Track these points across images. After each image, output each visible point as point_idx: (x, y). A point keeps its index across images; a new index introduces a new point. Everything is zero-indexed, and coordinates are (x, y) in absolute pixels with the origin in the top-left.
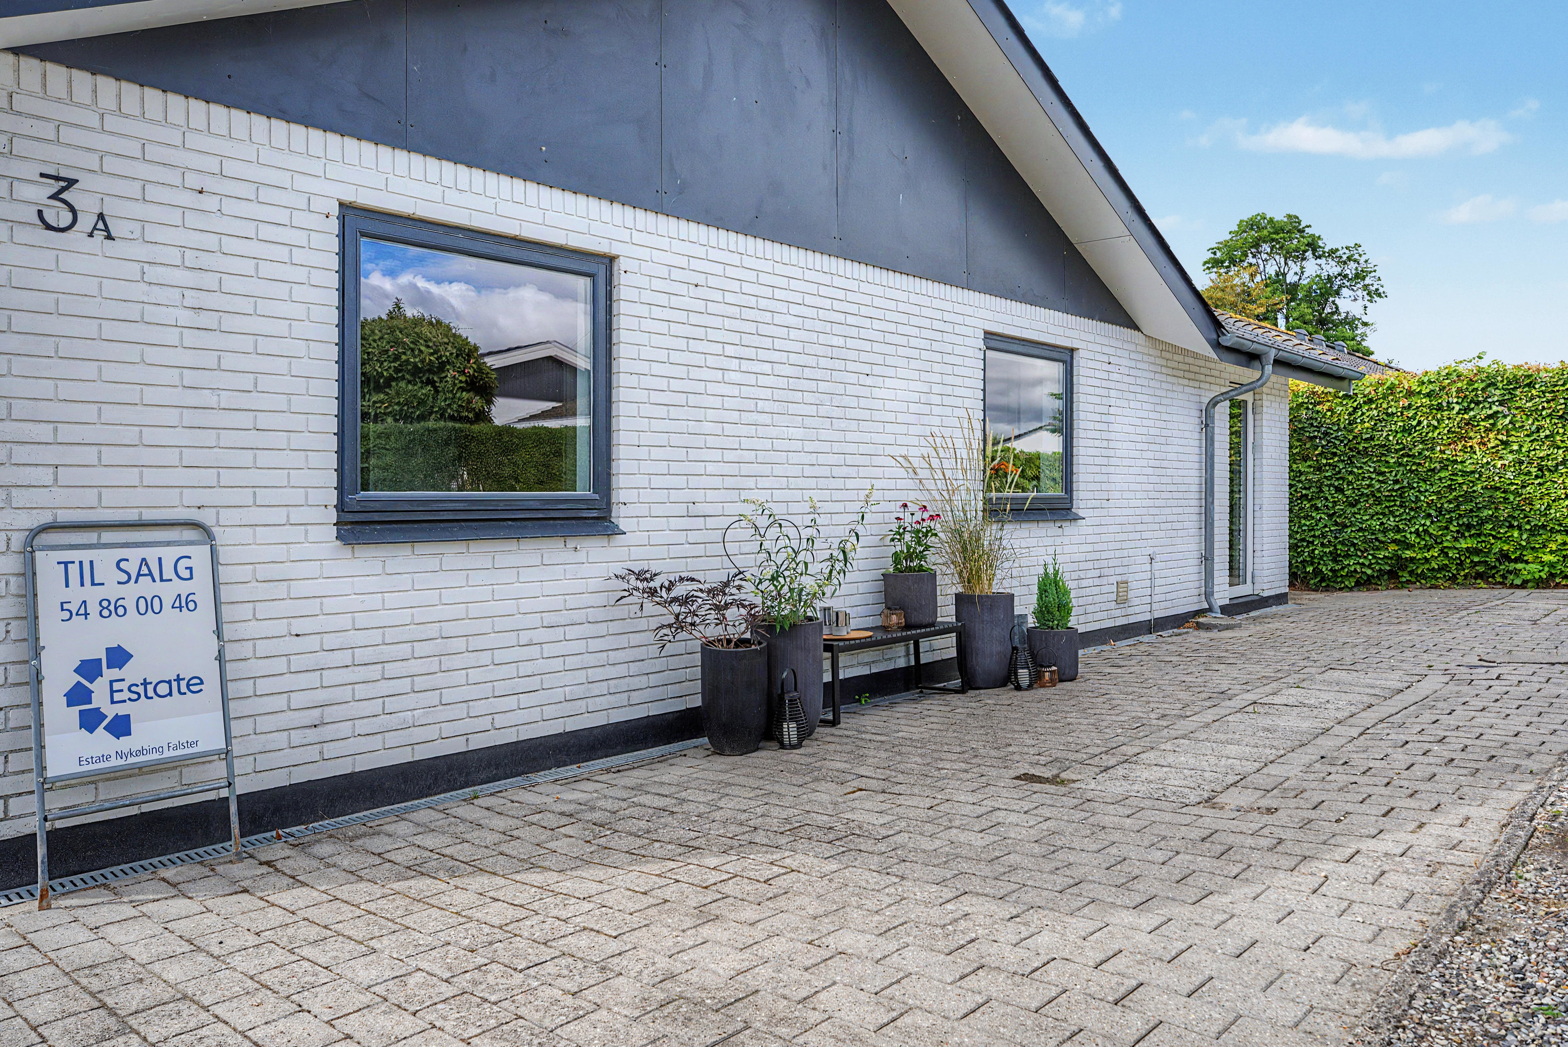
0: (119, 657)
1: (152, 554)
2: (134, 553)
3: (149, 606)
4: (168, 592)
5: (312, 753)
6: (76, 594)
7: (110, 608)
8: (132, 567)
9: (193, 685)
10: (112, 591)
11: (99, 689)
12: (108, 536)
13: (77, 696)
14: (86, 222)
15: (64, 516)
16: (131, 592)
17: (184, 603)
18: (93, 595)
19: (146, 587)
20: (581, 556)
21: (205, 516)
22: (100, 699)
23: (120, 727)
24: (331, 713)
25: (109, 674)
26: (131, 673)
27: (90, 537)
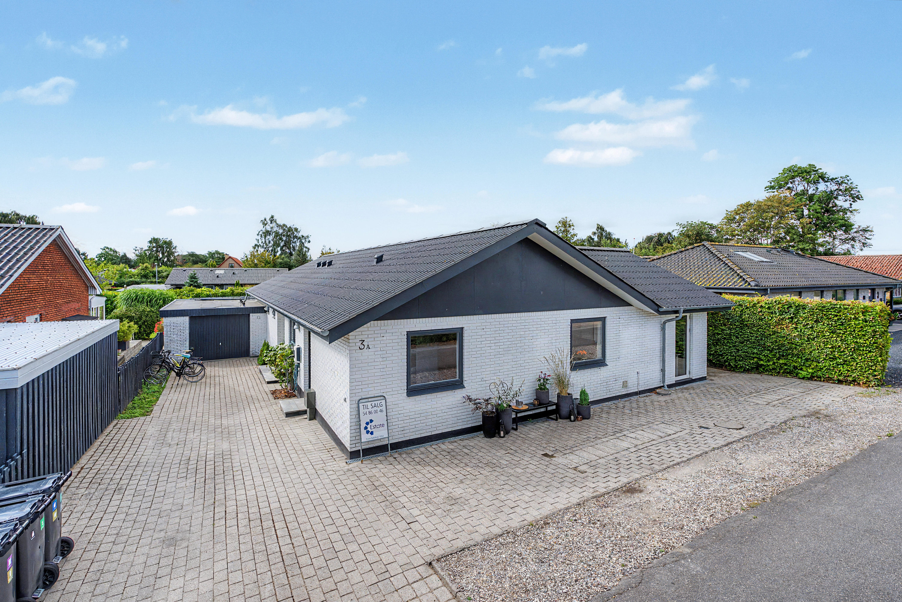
0: (371, 421)
1: (376, 402)
2: (373, 403)
3: (376, 412)
4: (379, 409)
5: (402, 436)
6: (365, 410)
7: (370, 413)
8: (373, 405)
9: (383, 425)
10: (370, 410)
11: (369, 426)
12: (370, 400)
13: (366, 428)
14: (366, 347)
15: (363, 397)
16: (373, 410)
17: (381, 411)
18: (367, 410)
19: (375, 408)
20: (456, 393)
21: (384, 395)
22: (369, 429)
23: (372, 433)
24: (405, 428)
25: (370, 424)
26: (373, 424)
27: (367, 400)
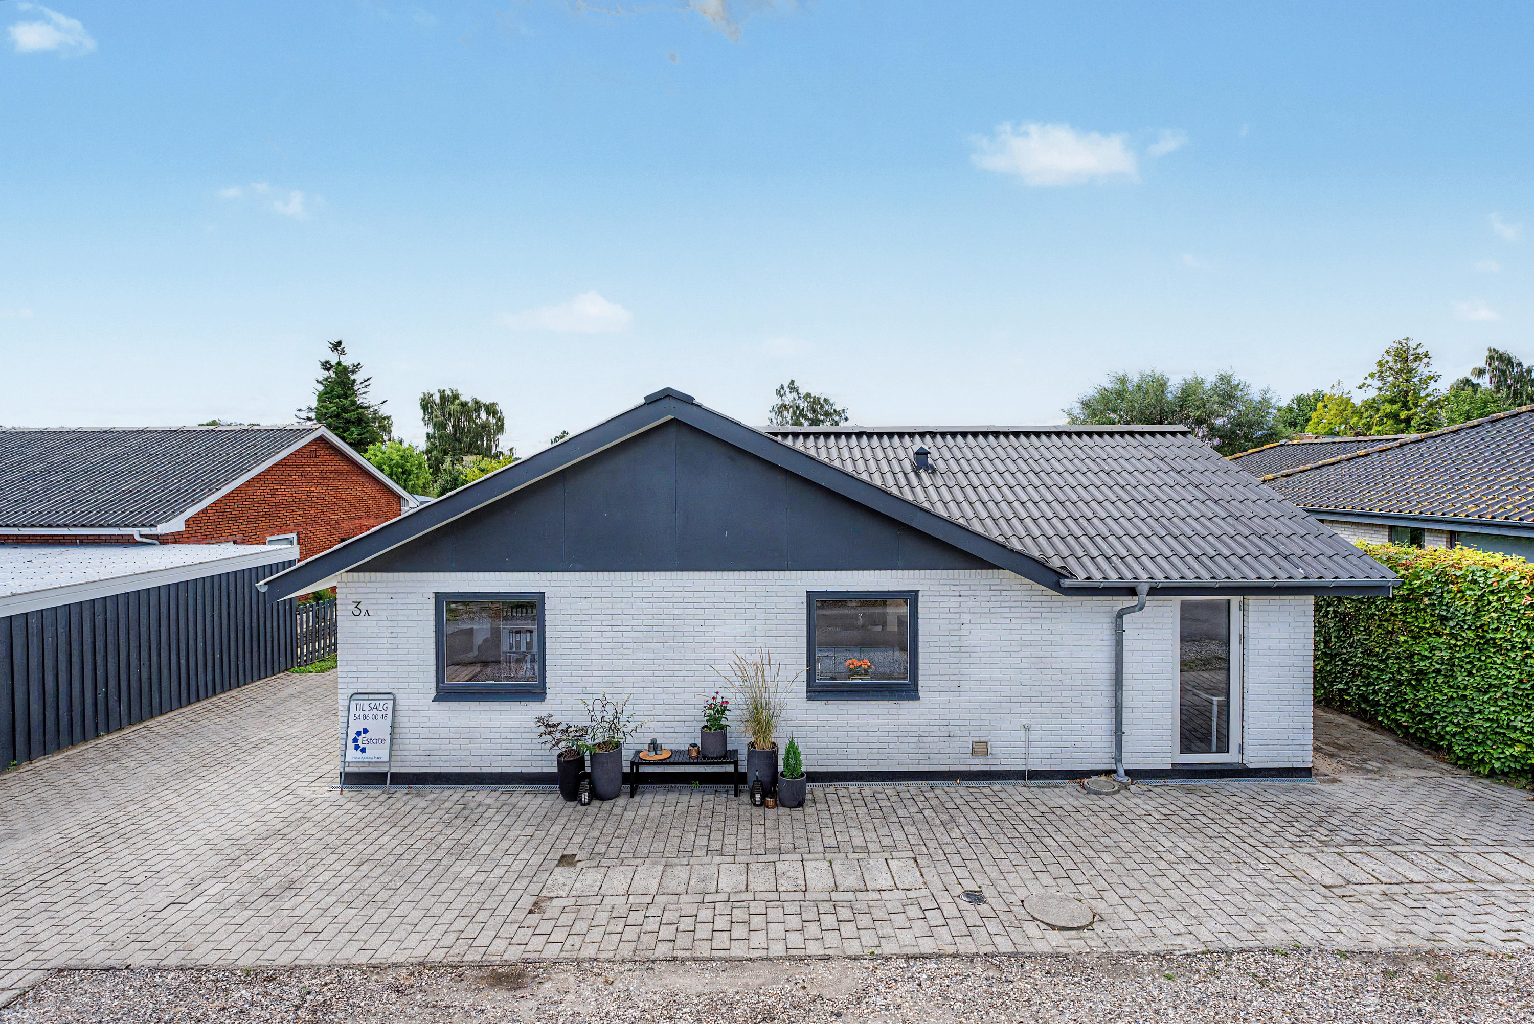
0: (366, 731)
1: (377, 702)
2: (373, 702)
3: (375, 717)
4: (380, 714)
5: (427, 764)
6: (358, 713)
7: (366, 717)
8: (372, 706)
9: (382, 741)
10: (366, 713)
11: (360, 738)
12: (371, 697)
13: (355, 740)
14: (363, 613)
15: (360, 691)
16: (370, 714)
17: (384, 717)
18: (362, 713)
19: (375, 712)
20: (528, 708)
21: (394, 692)
22: (360, 743)
23: (363, 750)
24: (433, 753)
25: (363, 735)
26: (368, 736)
27: (366, 697)
